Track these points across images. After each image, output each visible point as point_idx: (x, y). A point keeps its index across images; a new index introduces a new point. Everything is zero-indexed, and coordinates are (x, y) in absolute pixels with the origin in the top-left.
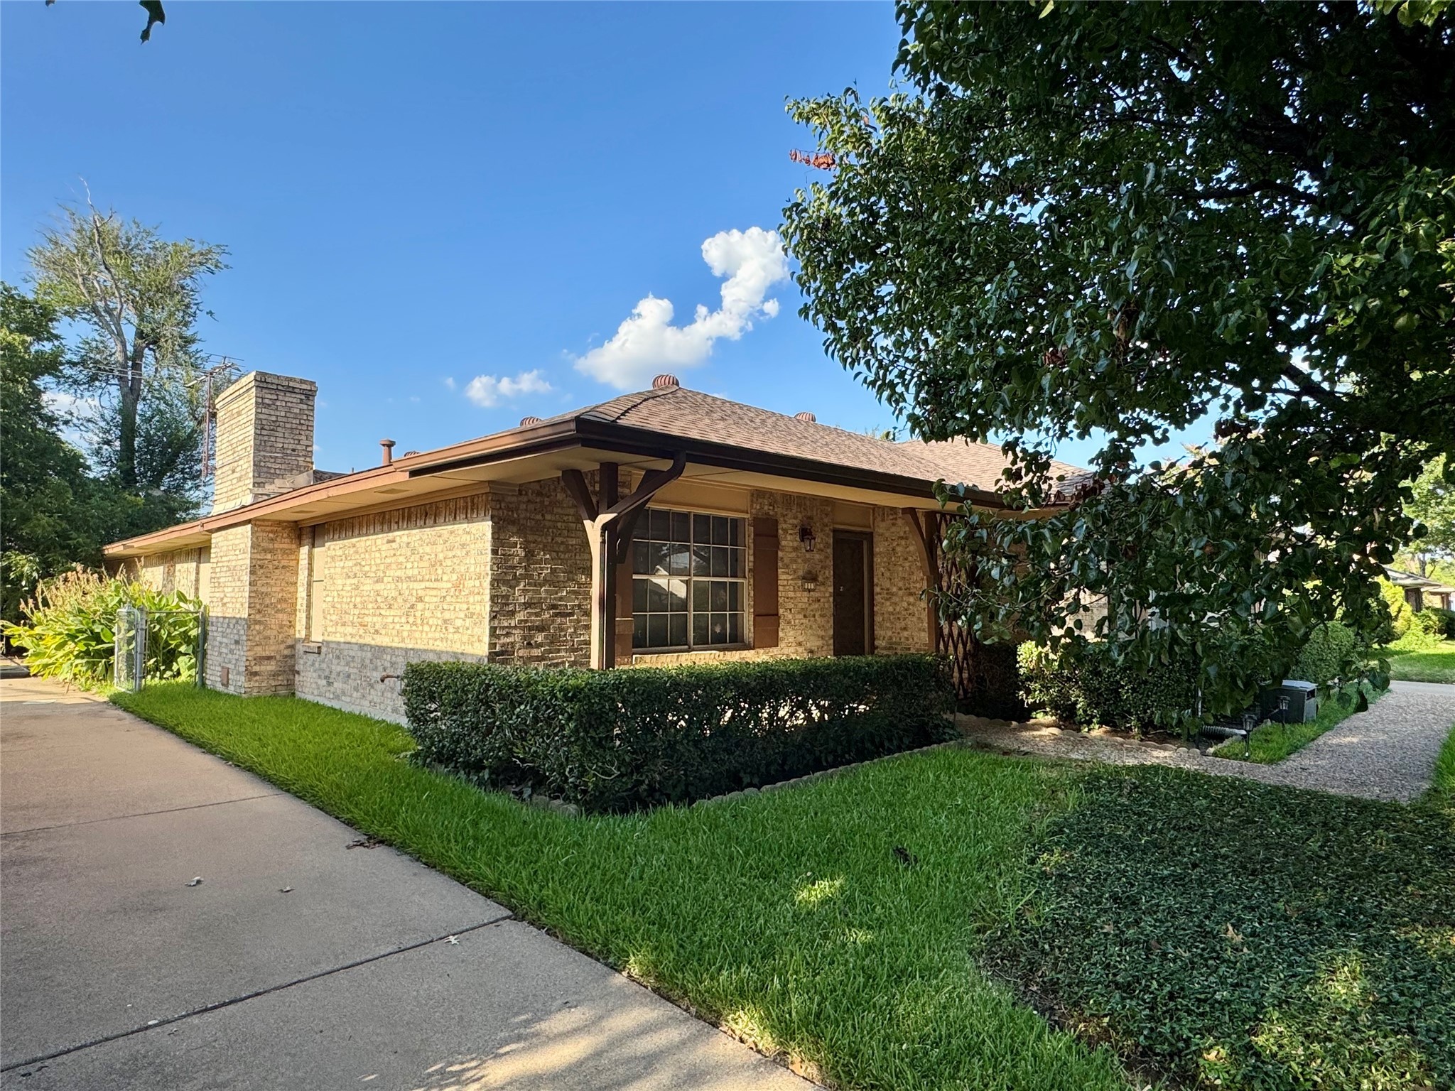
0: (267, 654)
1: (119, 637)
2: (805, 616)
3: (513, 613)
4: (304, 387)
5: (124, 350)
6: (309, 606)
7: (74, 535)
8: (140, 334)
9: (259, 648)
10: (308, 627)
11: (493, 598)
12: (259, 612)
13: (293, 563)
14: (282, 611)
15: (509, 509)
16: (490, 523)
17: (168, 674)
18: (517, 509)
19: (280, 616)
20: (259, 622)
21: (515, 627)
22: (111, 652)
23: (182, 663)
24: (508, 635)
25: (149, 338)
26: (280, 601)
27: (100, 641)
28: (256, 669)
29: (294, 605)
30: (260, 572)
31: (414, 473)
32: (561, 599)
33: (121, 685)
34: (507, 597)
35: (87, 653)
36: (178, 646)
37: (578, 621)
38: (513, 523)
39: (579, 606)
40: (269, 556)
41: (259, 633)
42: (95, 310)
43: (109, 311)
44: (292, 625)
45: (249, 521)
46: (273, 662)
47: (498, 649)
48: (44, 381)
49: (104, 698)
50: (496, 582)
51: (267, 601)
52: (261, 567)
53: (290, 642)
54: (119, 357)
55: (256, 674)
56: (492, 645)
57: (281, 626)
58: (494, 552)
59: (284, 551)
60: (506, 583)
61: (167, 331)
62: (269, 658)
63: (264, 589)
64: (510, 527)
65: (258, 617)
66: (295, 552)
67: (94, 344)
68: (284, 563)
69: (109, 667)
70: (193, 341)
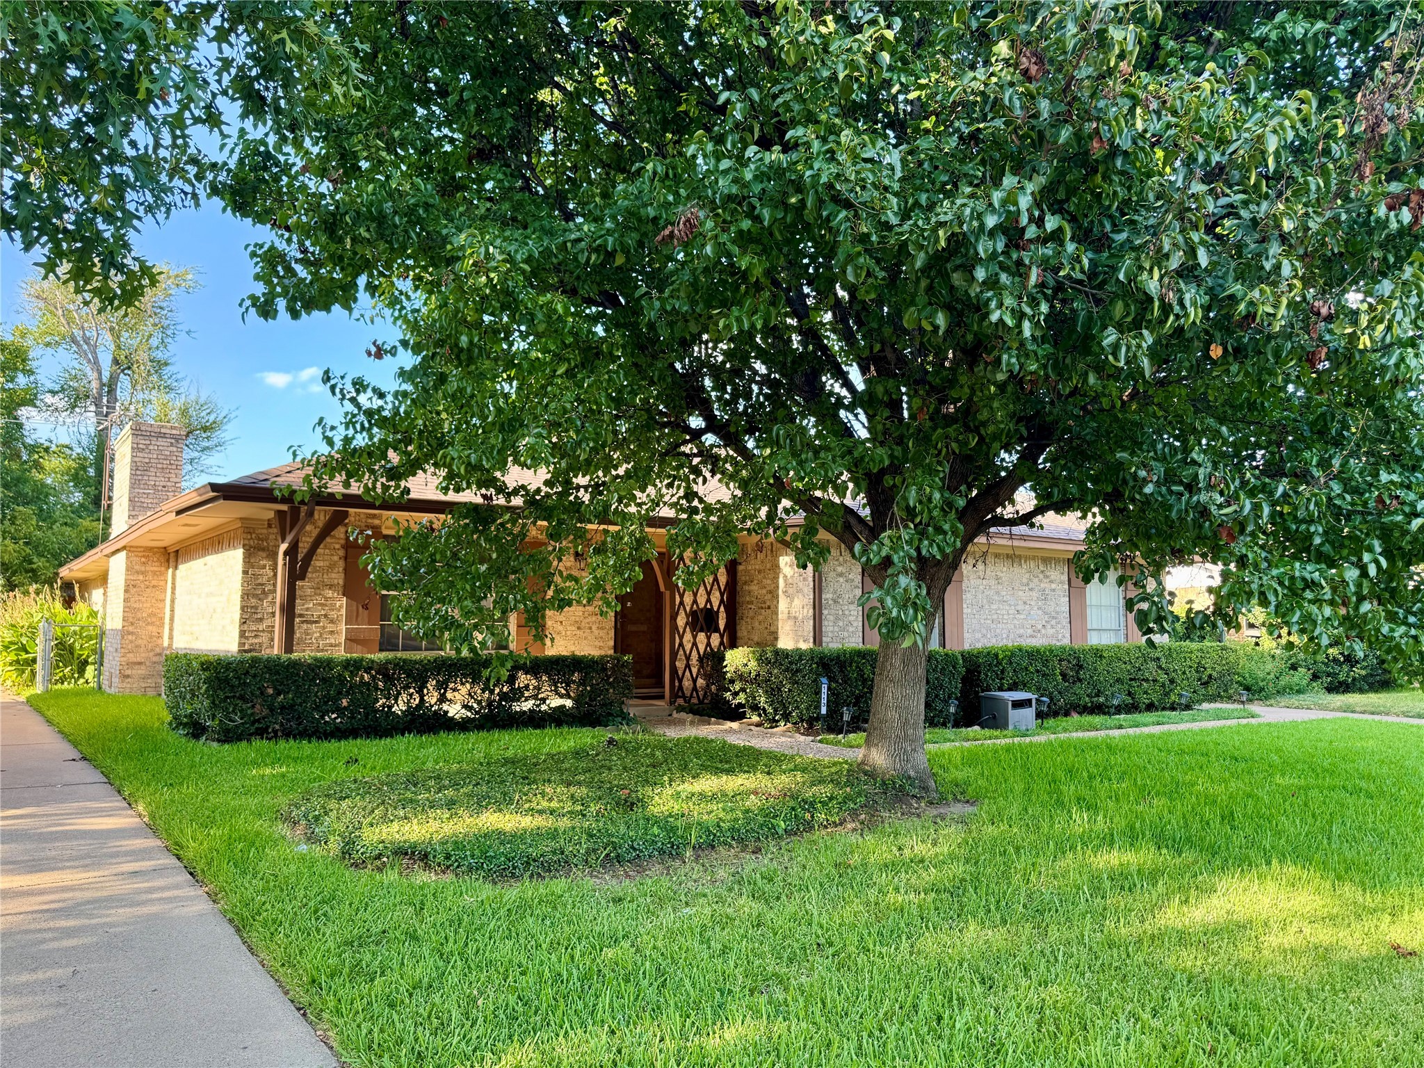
0: (139, 660)
1: (39, 649)
2: (579, 628)
3: (261, 620)
4: (174, 432)
5: (100, 378)
6: (172, 619)
7: (35, 560)
8: (116, 362)
9: (131, 655)
10: (171, 638)
11: (242, 608)
12: (132, 624)
13: (162, 583)
14: (152, 624)
15: (259, 539)
16: (241, 550)
17: (82, 681)
18: (267, 539)
19: (150, 628)
20: (132, 633)
21: (263, 631)
22: (34, 661)
23: (90, 671)
24: (256, 636)
25: (123, 364)
26: (149, 616)
27: (27, 652)
28: (129, 672)
29: (162, 619)
30: (133, 591)
31: (179, 513)
32: (307, 609)
33: (38, 689)
34: (256, 607)
35: (18, 662)
36: (88, 656)
37: (324, 628)
38: (263, 550)
39: (326, 616)
40: (141, 577)
41: (131, 642)
42: (74, 340)
43: (87, 341)
44: (160, 636)
45: (124, 548)
46: (143, 667)
47: (247, 647)
48: (23, 412)
49: (23, 699)
50: (246, 595)
51: (139, 615)
52: (134, 586)
53: (158, 650)
54: (95, 385)
55: (128, 676)
56: (241, 644)
57: (151, 637)
58: (245, 572)
59: (154, 573)
60: (255, 596)
61: (142, 356)
62: (140, 663)
63: (136, 605)
64: (260, 553)
65: (131, 629)
66: (164, 574)
67: (73, 372)
68: (154, 583)
69: (33, 674)
70: (166, 364)
